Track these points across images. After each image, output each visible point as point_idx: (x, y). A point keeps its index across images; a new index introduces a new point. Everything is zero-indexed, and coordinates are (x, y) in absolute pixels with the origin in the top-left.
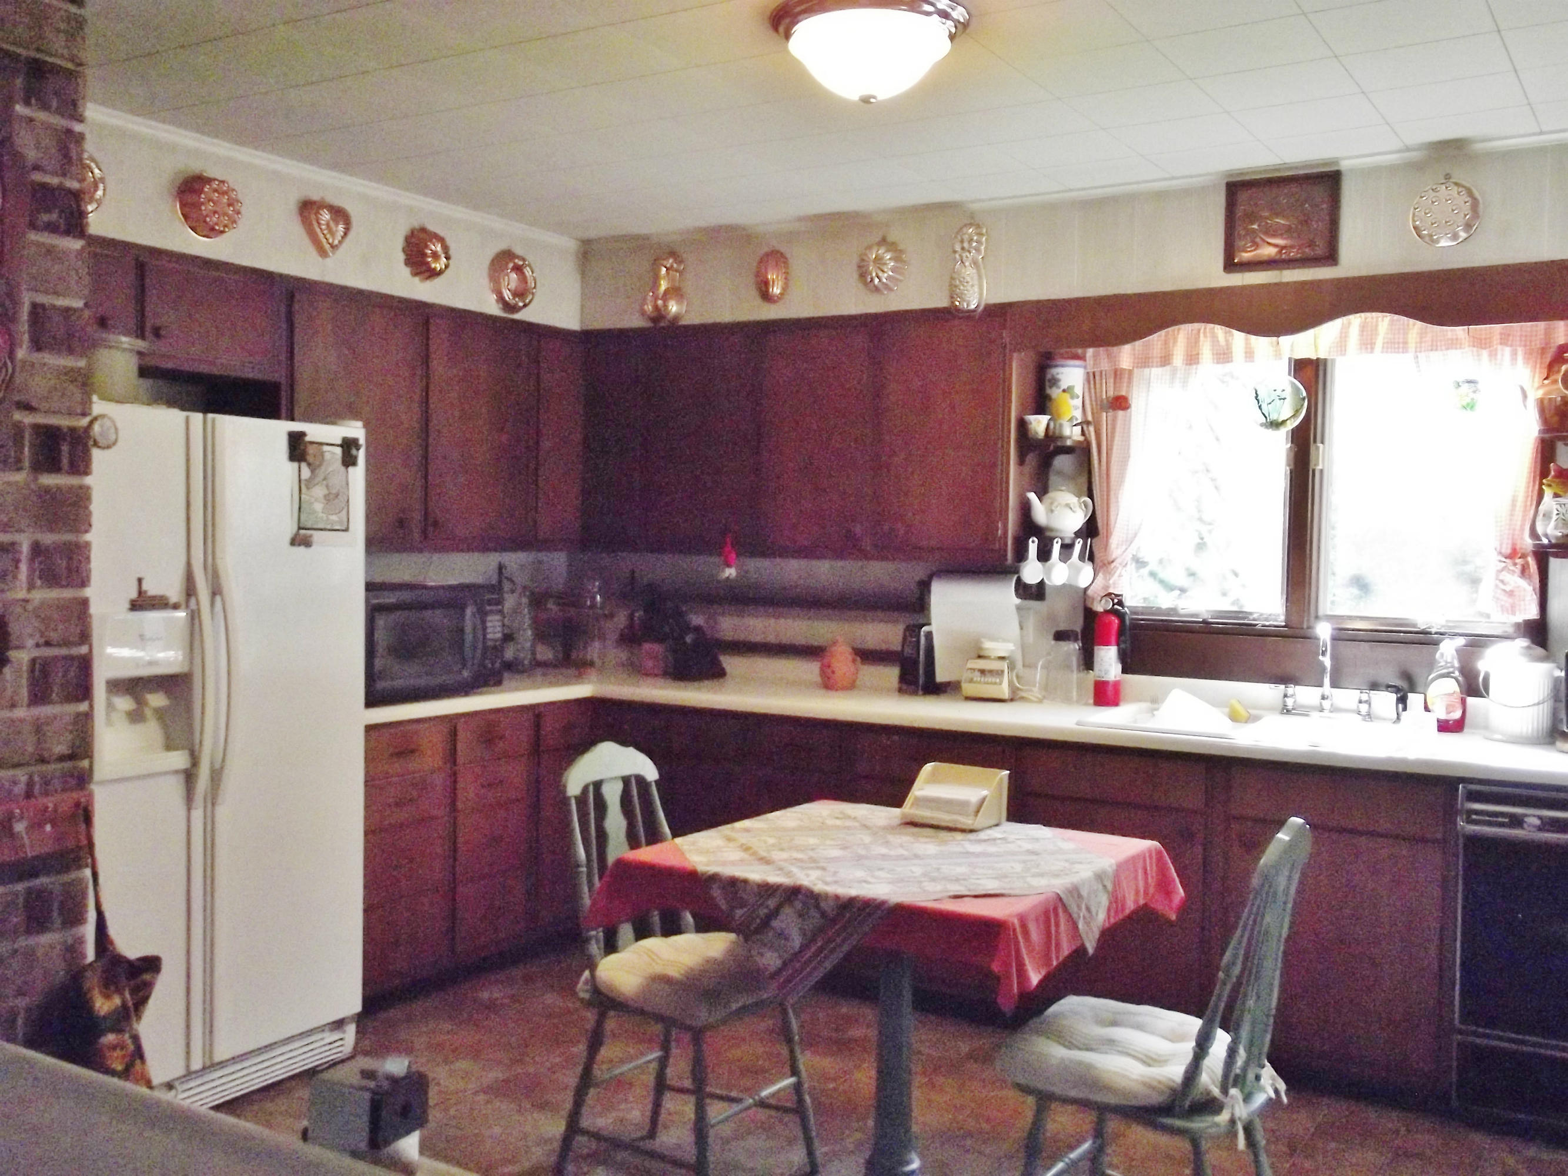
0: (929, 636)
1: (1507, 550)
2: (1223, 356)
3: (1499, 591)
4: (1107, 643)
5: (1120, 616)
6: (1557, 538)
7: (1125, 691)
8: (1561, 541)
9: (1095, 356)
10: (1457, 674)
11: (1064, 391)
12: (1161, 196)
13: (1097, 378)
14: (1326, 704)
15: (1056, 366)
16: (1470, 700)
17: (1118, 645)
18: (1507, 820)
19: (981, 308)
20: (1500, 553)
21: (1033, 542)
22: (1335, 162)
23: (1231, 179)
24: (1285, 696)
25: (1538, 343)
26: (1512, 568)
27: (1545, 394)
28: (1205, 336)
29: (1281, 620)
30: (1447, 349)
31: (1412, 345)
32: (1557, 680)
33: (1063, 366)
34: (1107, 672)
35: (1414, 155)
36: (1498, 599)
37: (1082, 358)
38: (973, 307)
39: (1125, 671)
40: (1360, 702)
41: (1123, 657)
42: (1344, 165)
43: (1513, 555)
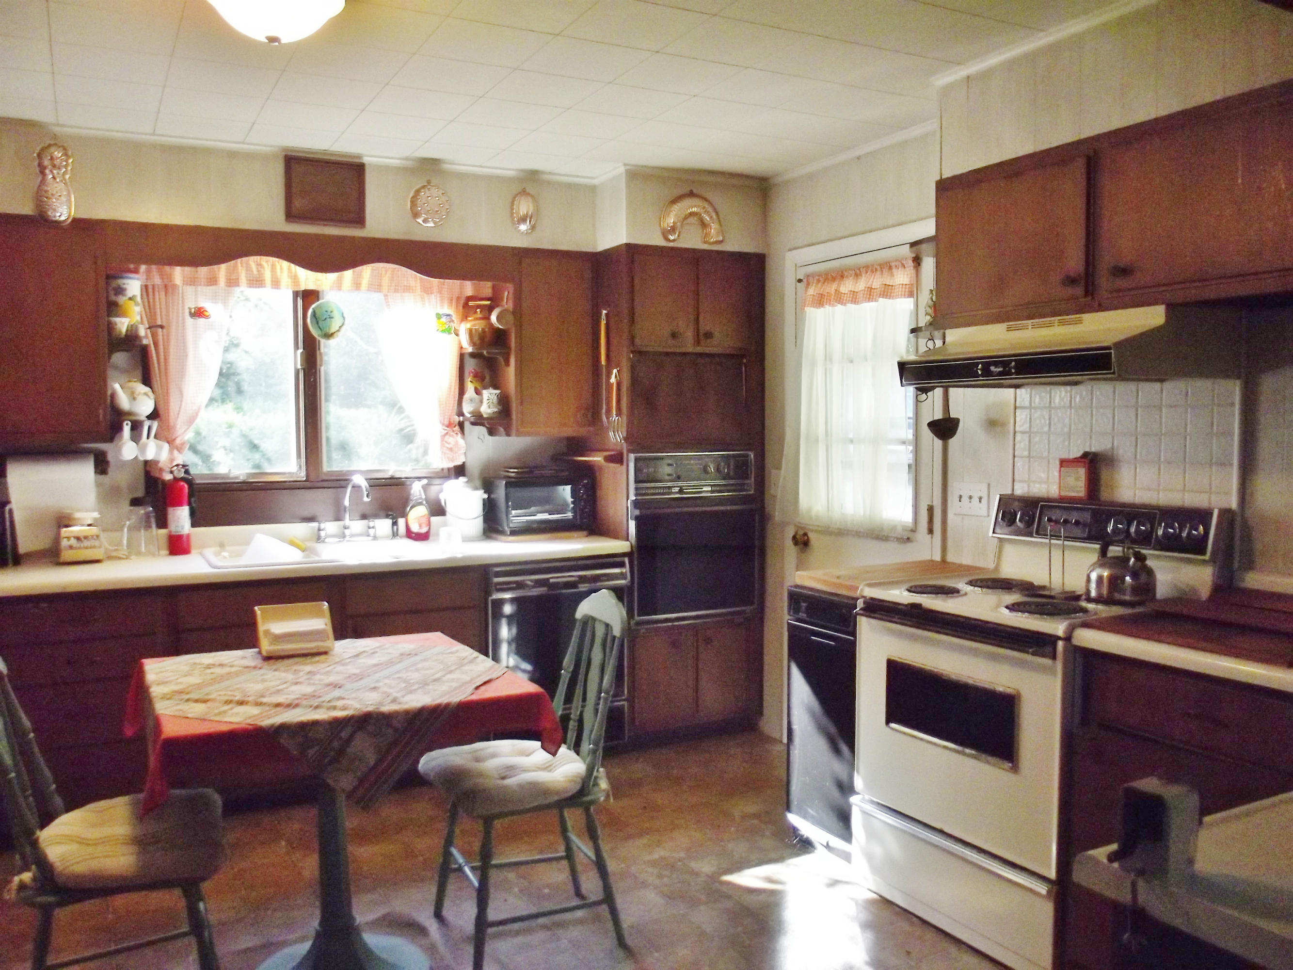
0: (11, 511)
1: (446, 423)
2: (257, 282)
3: (445, 448)
4: (180, 504)
5: (190, 482)
6: (489, 414)
7: (194, 543)
8: (492, 415)
9: (148, 272)
10: (424, 502)
11: (130, 299)
12: (232, 155)
13: (150, 290)
14: (347, 532)
15: (122, 278)
16: (434, 519)
17: (189, 504)
18: (515, 585)
19: (70, 220)
20: (443, 424)
21: (127, 424)
22: (359, 157)
23: (289, 153)
24: (319, 530)
25: (456, 294)
26: (452, 433)
27: (474, 325)
28: (242, 266)
29: (302, 476)
30: (404, 292)
31: (385, 288)
32: (484, 500)
33: (131, 278)
34: (183, 527)
35: (410, 164)
36: (445, 453)
37: (136, 271)
38: (63, 218)
39: (193, 525)
40: (369, 528)
41: (192, 514)
42: (366, 160)
43: (450, 425)
